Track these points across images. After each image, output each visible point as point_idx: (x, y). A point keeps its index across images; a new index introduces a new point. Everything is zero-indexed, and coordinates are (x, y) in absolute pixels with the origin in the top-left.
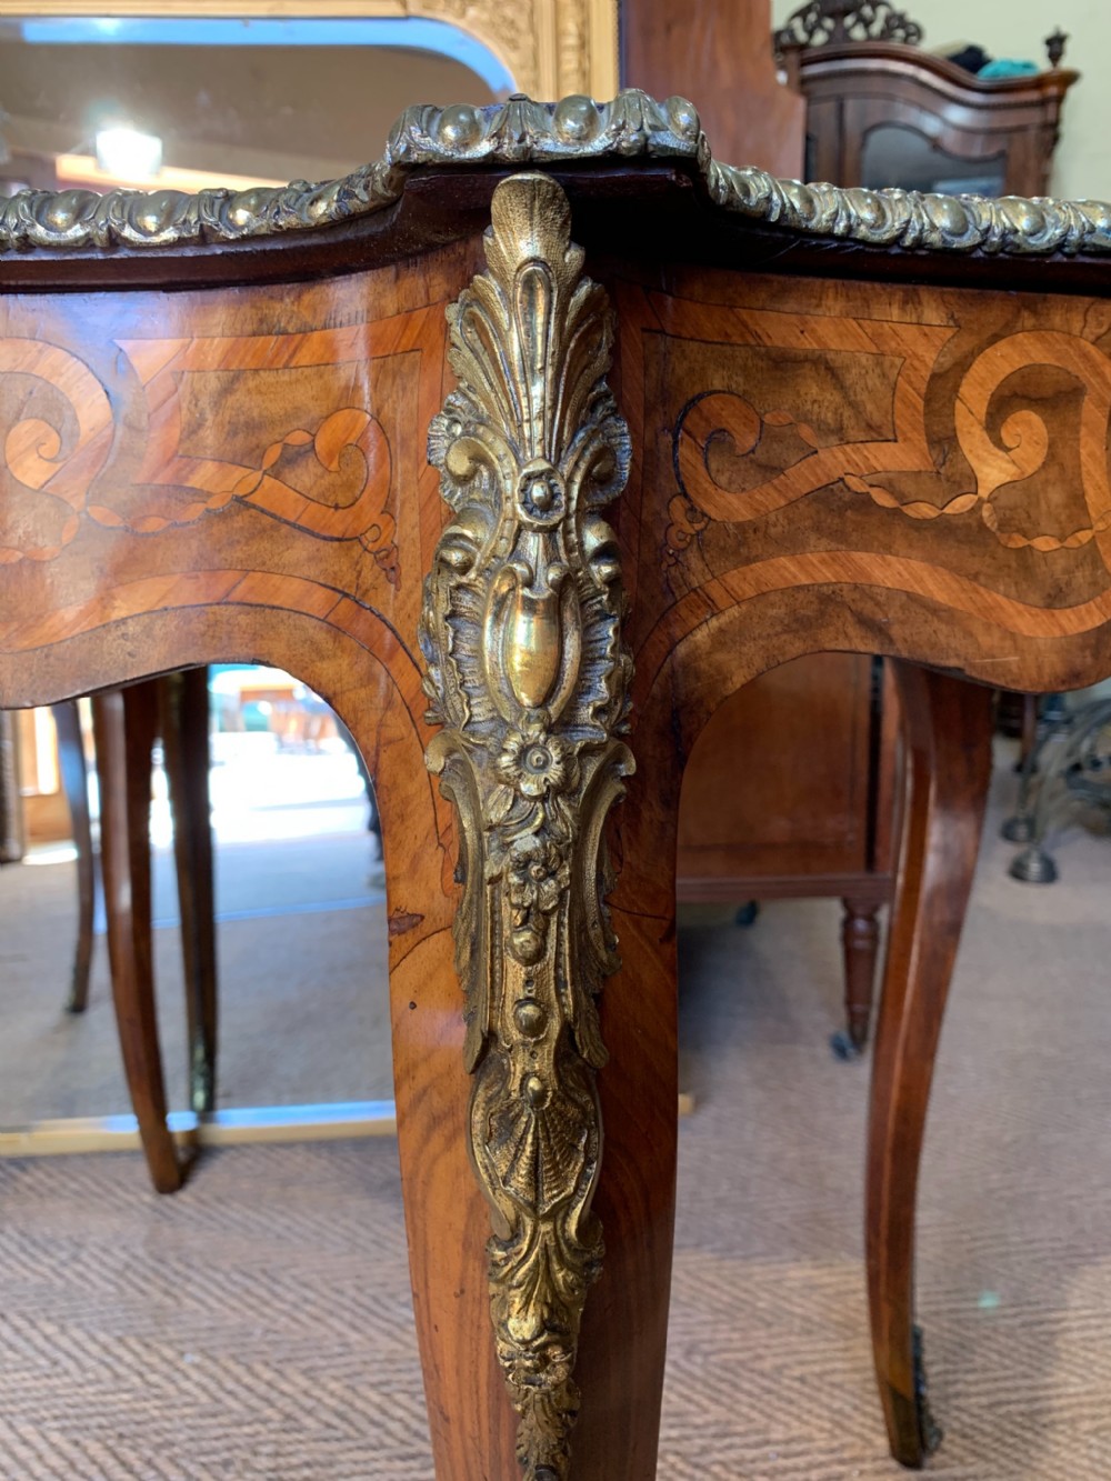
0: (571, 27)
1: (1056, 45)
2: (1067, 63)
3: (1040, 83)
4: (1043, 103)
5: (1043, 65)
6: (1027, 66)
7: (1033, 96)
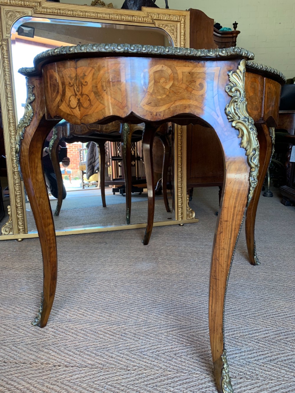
0: (183, 31)
1: (235, 25)
2: (237, 29)
3: (232, 33)
4: (233, 37)
5: (233, 29)
6: (230, 29)
7: (231, 36)
